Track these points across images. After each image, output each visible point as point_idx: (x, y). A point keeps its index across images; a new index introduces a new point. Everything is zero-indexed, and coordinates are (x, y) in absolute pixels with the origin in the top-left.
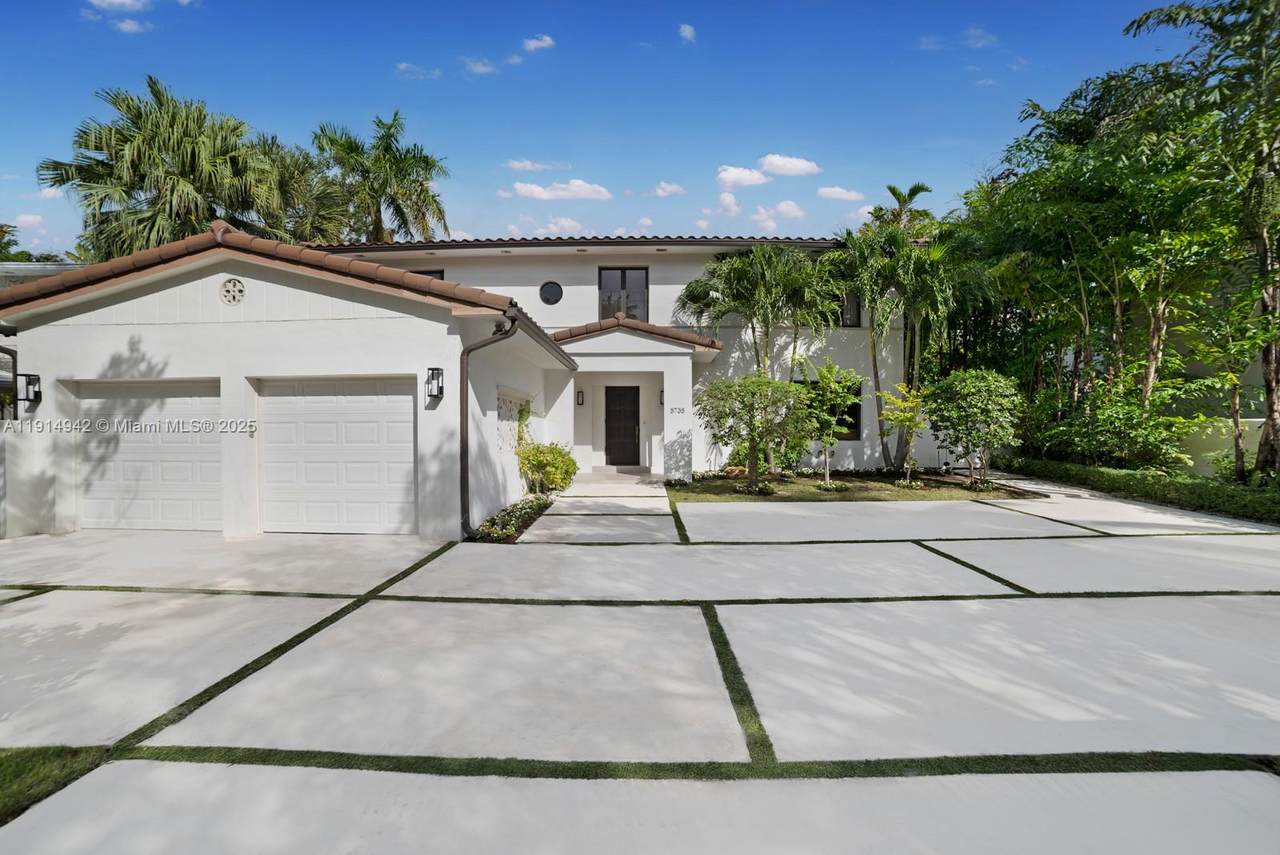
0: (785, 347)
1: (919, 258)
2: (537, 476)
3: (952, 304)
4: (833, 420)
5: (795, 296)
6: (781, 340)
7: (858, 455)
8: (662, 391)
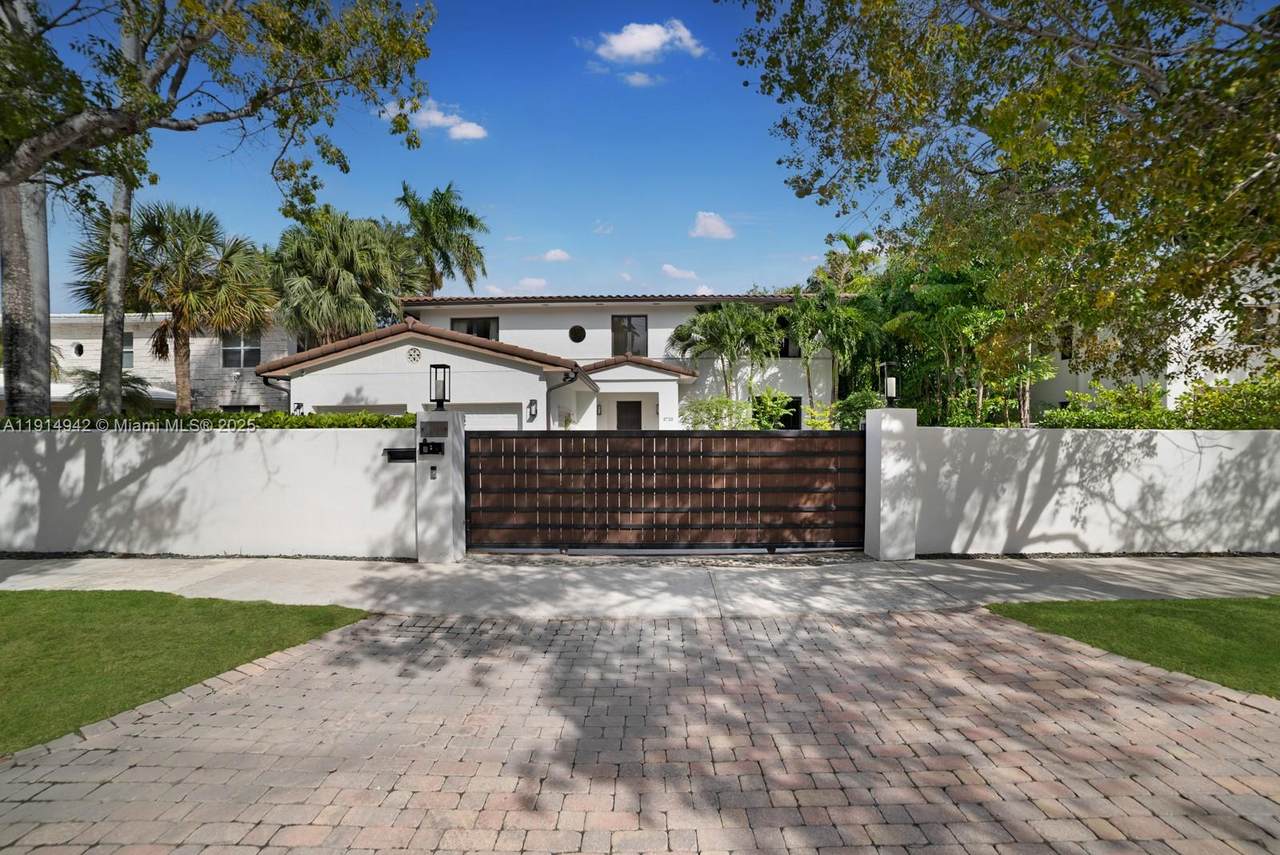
3: (855, 350)
4: (770, 425)
5: (750, 338)
8: (658, 405)
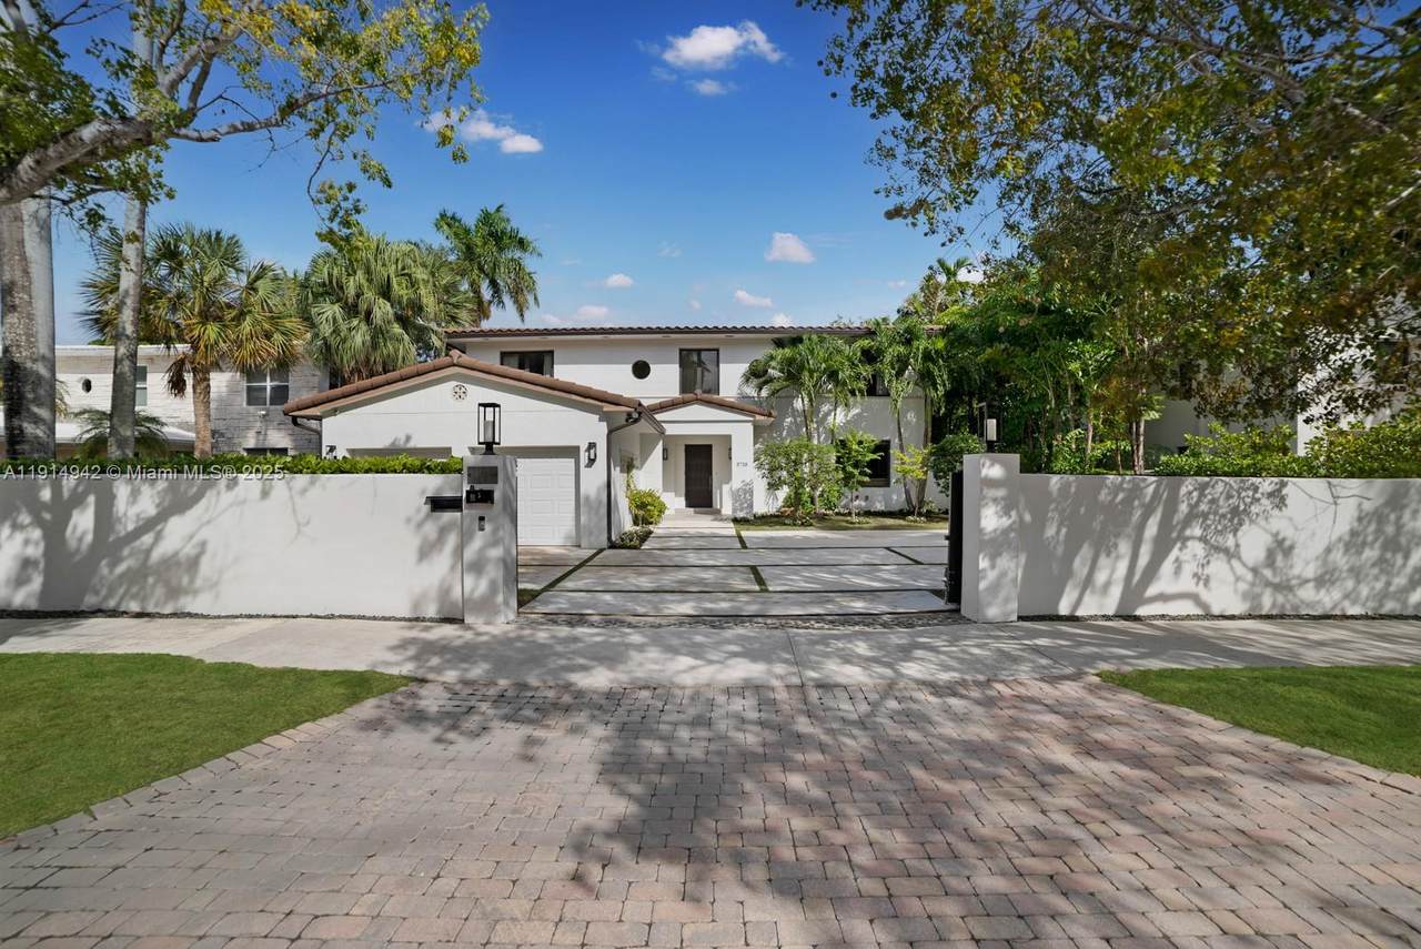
0: (828, 414)
1: (926, 348)
2: (641, 513)
3: (948, 386)
4: (856, 472)
5: (833, 375)
6: (825, 408)
7: (887, 499)
8: (730, 449)
